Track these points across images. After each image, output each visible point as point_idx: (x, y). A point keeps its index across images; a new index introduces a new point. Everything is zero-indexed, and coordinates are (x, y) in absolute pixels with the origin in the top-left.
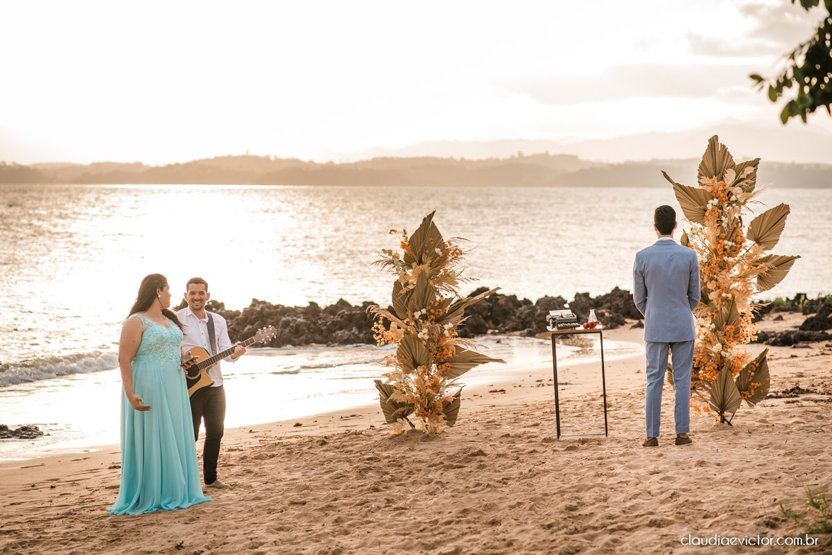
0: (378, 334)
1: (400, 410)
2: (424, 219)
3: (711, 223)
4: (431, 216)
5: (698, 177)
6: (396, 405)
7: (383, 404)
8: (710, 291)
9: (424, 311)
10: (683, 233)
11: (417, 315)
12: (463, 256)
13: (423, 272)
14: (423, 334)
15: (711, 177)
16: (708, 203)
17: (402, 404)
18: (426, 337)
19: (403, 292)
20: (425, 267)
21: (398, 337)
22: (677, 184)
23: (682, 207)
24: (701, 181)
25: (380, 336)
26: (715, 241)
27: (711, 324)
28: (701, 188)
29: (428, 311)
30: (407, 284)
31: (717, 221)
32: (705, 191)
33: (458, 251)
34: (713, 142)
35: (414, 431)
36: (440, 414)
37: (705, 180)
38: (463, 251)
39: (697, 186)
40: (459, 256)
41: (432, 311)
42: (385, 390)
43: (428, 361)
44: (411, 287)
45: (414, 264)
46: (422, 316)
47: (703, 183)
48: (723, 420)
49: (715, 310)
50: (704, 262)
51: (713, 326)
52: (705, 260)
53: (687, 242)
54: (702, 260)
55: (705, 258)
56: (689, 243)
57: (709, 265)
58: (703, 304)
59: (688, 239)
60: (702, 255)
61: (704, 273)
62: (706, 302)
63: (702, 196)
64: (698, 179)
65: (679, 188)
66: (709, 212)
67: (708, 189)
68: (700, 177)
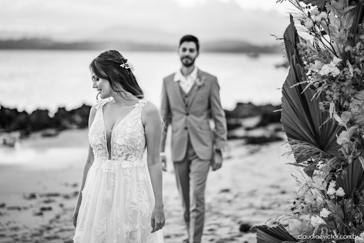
49: (342, 163)
50: (334, 76)
51: (341, 192)
52: (336, 72)
53: (296, 40)
54: (331, 72)
55: (336, 68)
56: (299, 42)
57: (341, 80)
58: (321, 151)
59: (296, 35)
60: (328, 63)
61: (330, 96)
62: (322, 149)
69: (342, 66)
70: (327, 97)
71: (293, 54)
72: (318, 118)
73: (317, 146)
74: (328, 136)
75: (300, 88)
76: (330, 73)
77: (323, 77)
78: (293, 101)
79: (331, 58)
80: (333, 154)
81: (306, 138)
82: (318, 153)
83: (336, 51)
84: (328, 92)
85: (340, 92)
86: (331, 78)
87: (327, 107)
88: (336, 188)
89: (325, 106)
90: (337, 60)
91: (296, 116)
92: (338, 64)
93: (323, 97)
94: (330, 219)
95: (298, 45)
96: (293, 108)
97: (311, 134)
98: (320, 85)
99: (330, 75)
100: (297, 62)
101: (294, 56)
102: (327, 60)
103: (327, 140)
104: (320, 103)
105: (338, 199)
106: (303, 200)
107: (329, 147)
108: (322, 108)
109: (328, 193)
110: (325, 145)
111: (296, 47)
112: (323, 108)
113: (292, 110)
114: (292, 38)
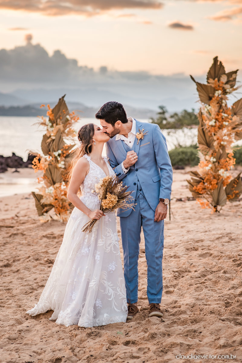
0: (35, 165)
1: (46, 209)
2: (60, 99)
3: (214, 104)
4: (63, 97)
6: (44, 206)
7: (37, 206)
8: (214, 140)
9: (60, 152)
11: (56, 154)
13: (59, 130)
14: (61, 165)
15: (214, 79)
16: (215, 93)
17: (46, 205)
18: (63, 167)
19: (49, 140)
20: (61, 126)
21: (45, 166)
23: (199, 95)
24: (209, 81)
25: (36, 166)
26: (216, 114)
28: (209, 85)
29: (62, 152)
30: (50, 136)
31: (217, 103)
32: (211, 87)
34: (216, 59)
35: (53, 220)
36: (68, 210)
37: (211, 81)
39: (206, 83)
41: (64, 152)
42: (38, 198)
43: (61, 180)
44: (54, 138)
45: (55, 125)
46: (59, 155)
48: (216, 211)
49: (215, 152)
51: (215, 160)
52: (214, 124)
57: (215, 126)
59: (202, 113)
63: (209, 90)
64: (206, 80)
65: (198, 84)
66: (215, 98)
67: (213, 86)
68: (208, 79)
69: (215, 122)
72: (208, 138)
73: (207, 146)
74: (211, 143)
77: (210, 126)
79: (212, 120)
80: (212, 149)
81: (204, 144)
82: (208, 148)
84: (211, 130)
85: (215, 130)
86: (212, 126)
87: (211, 134)
88: (213, 158)
90: (214, 120)
93: (209, 131)
94: (211, 168)
96: (201, 135)
97: (206, 143)
98: (209, 128)
102: (210, 120)
103: (211, 145)
104: (209, 133)
105: (214, 162)
107: (211, 147)
108: (209, 135)
109: (211, 160)
110: (209, 146)
114: (200, 114)
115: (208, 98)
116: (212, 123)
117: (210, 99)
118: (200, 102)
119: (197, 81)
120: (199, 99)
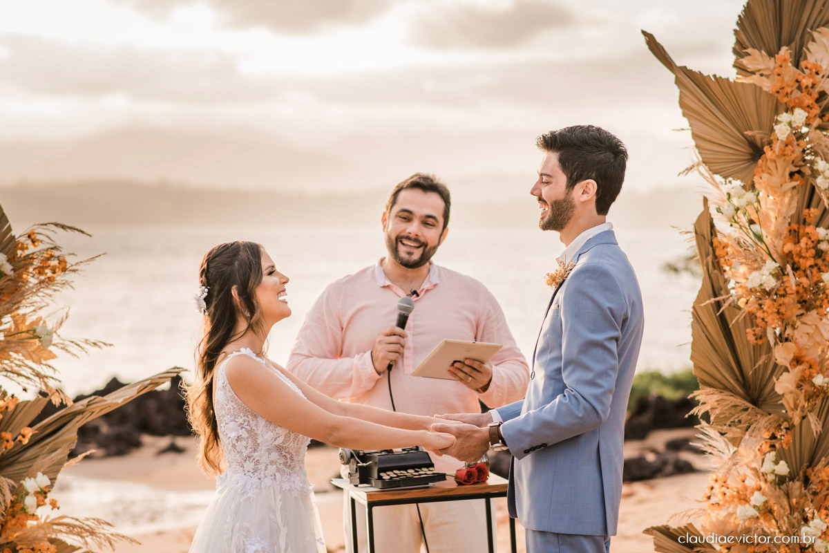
3: (776, 180)
5: (735, 51)
8: (777, 369)
10: (702, 209)
12: (69, 276)
15: (771, 54)
16: (777, 122)
22: (684, 70)
23: (695, 136)
24: (745, 61)
27: (776, 463)
28: (745, 80)
31: (791, 176)
32: (757, 89)
33: (54, 263)
37: (756, 60)
38: (70, 261)
39: (732, 75)
40: (59, 277)
47: (751, 67)
49: (784, 424)
50: (768, 289)
51: (784, 468)
52: (771, 283)
53: (712, 235)
54: (762, 282)
55: (771, 276)
56: (716, 236)
58: (750, 406)
59: (712, 226)
60: (759, 268)
61: (763, 319)
62: (755, 402)
63: (750, 107)
64: (733, 58)
65: (690, 81)
66: (777, 146)
67: (767, 85)
68: (740, 50)
69: (779, 274)
70: (759, 321)
71: (708, 255)
72: (747, 353)
73: (745, 399)
74: (764, 383)
75: (718, 305)
76: (761, 285)
77: (752, 291)
78: (709, 328)
79: (764, 262)
80: (770, 410)
81: (728, 385)
82: (746, 409)
83: (772, 251)
84: (759, 314)
85: (778, 313)
86: (763, 292)
87: (762, 336)
89: (755, 335)
90: (771, 266)
91: (713, 350)
92: (774, 270)
93: (751, 320)
95: (715, 240)
96: (710, 337)
97: (737, 380)
99: (763, 287)
100: (714, 268)
101: (710, 258)
102: (756, 265)
103: (762, 389)
104: (749, 330)
105: (779, 481)
106: (725, 482)
107: (765, 400)
108: (751, 338)
109: (763, 470)
110: (758, 398)
111: (712, 244)
112: (754, 338)
113: (707, 341)
114: (707, 232)
115: (746, 150)
116: (765, 277)
117: (756, 152)
118: (703, 169)
119: (679, 63)
120: (694, 156)
